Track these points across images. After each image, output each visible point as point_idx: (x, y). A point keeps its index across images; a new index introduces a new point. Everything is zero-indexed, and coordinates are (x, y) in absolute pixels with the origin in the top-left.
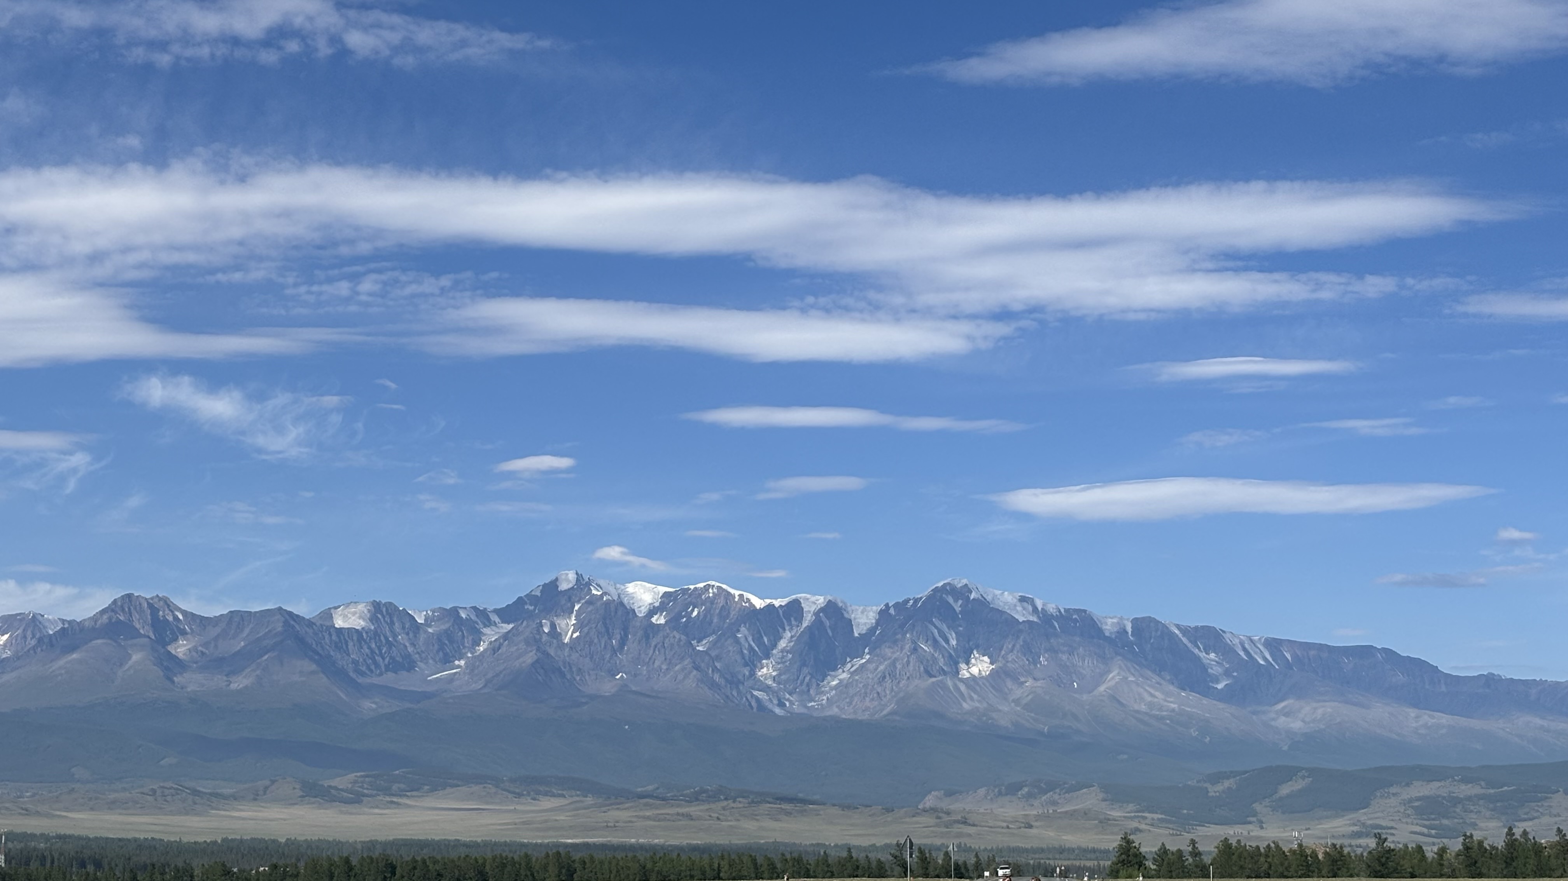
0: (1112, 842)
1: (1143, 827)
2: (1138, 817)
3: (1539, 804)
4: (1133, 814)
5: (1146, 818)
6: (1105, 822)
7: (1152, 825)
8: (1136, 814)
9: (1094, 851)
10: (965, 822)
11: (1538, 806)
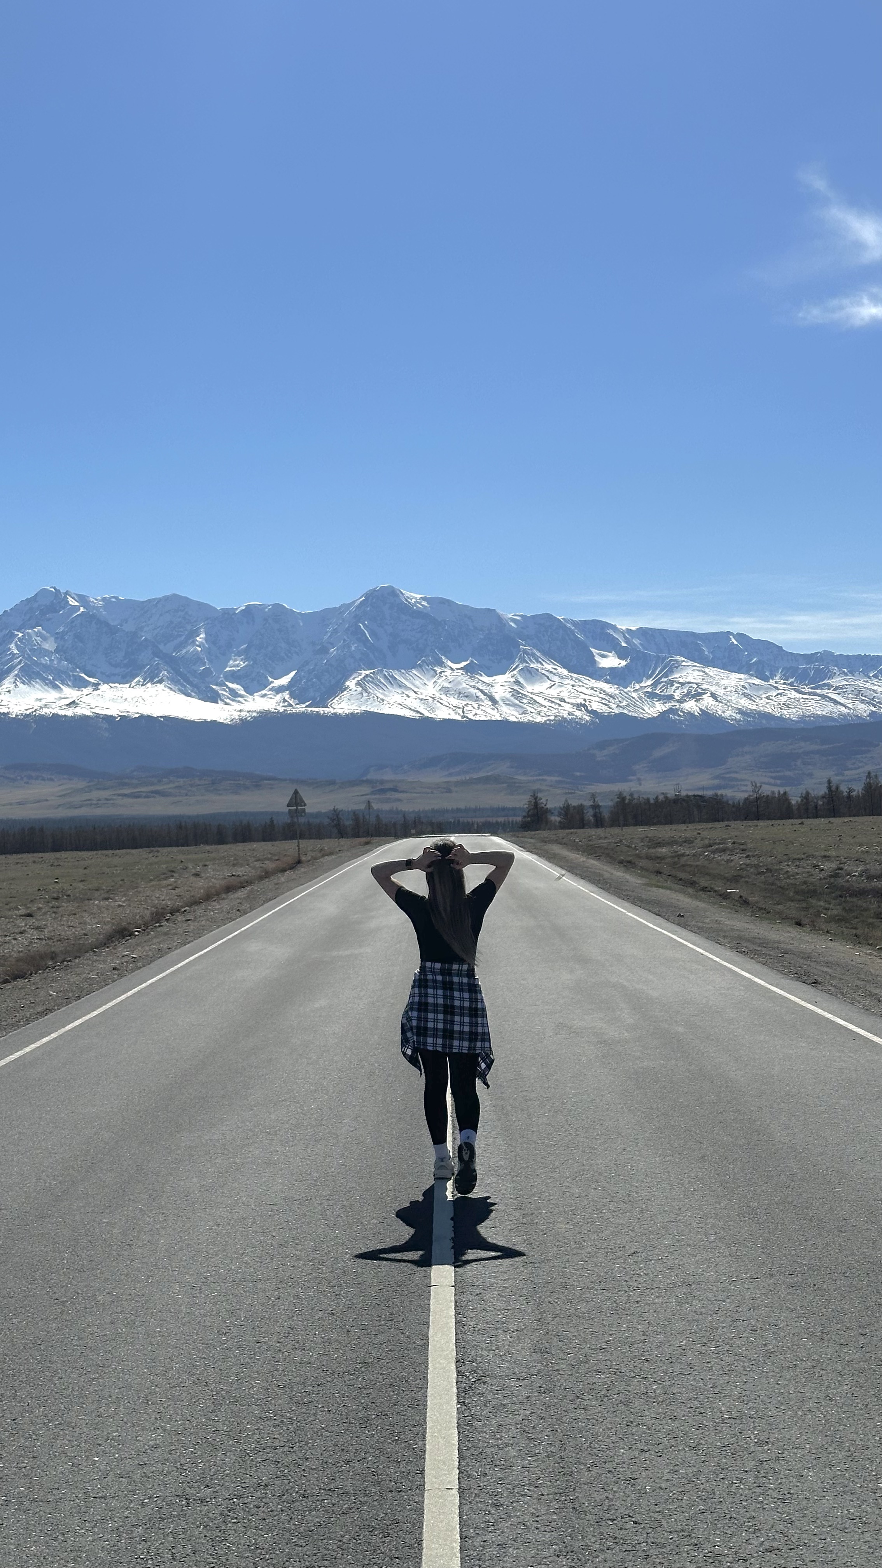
0: (521, 801)
1: (544, 788)
2: (540, 780)
3: (864, 756)
4: (535, 778)
5: (545, 780)
6: (512, 787)
7: (551, 786)
8: (538, 778)
9: (504, 809)
10: (395, 790)
11: (862, 757)
